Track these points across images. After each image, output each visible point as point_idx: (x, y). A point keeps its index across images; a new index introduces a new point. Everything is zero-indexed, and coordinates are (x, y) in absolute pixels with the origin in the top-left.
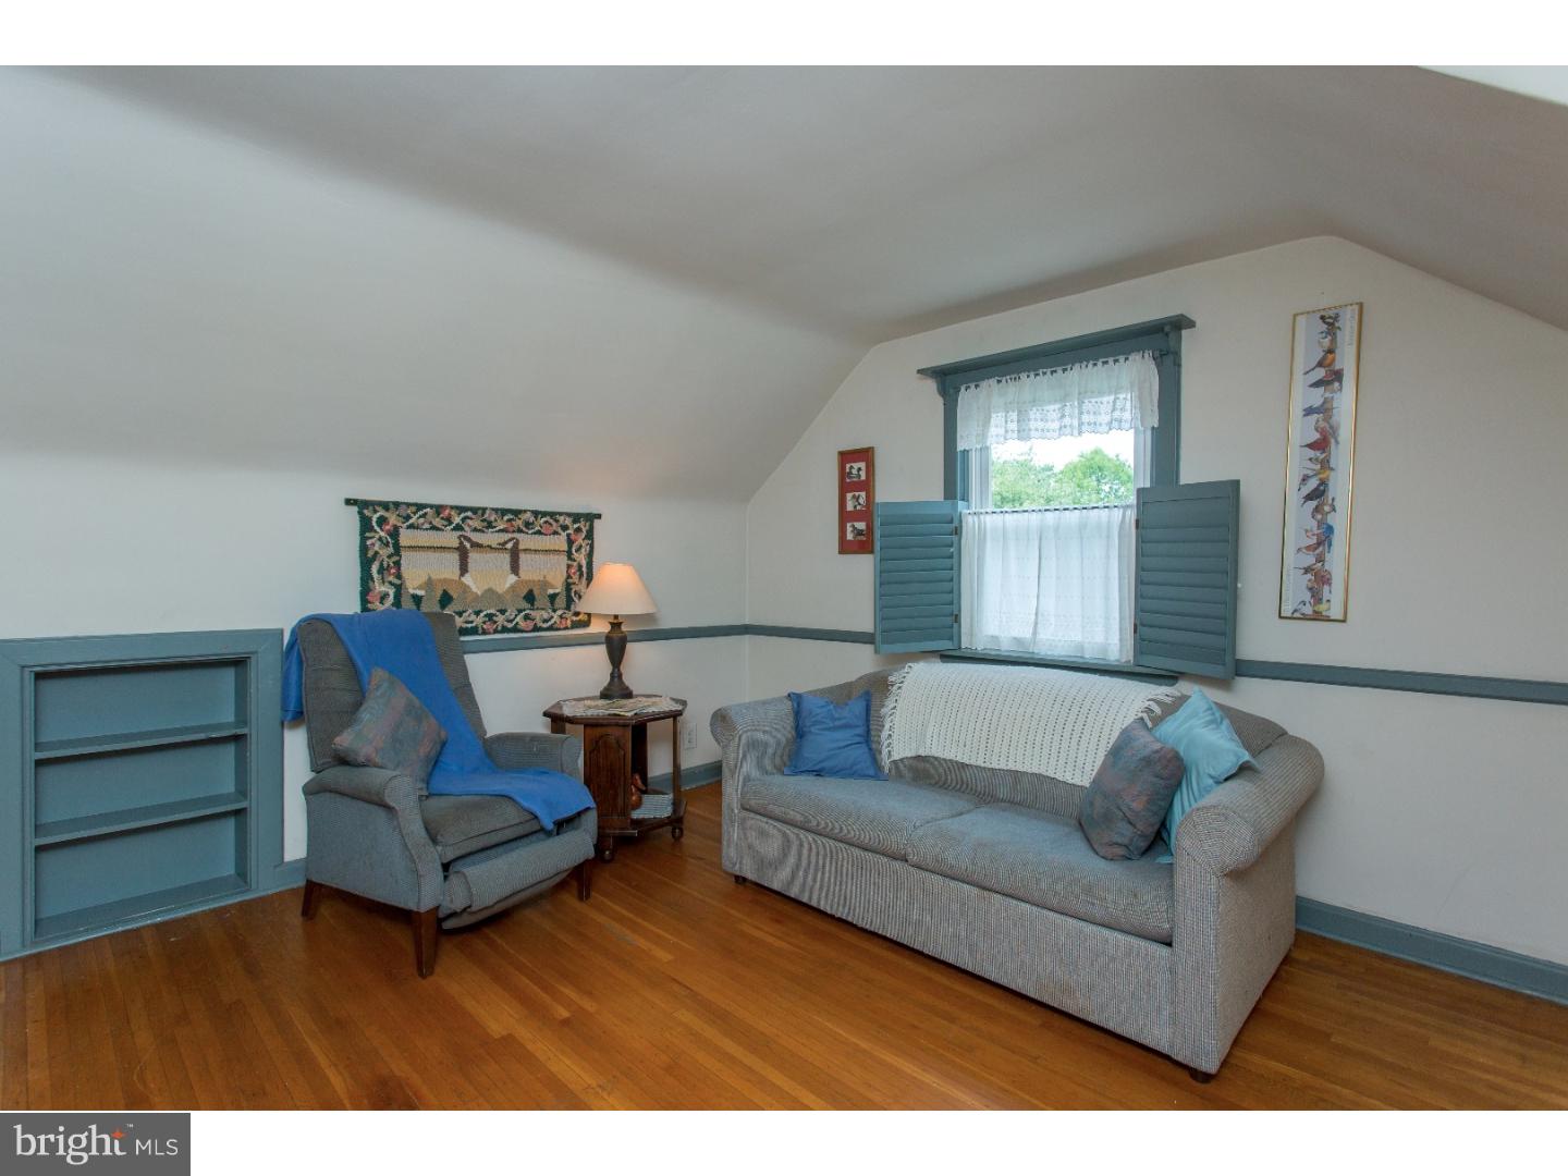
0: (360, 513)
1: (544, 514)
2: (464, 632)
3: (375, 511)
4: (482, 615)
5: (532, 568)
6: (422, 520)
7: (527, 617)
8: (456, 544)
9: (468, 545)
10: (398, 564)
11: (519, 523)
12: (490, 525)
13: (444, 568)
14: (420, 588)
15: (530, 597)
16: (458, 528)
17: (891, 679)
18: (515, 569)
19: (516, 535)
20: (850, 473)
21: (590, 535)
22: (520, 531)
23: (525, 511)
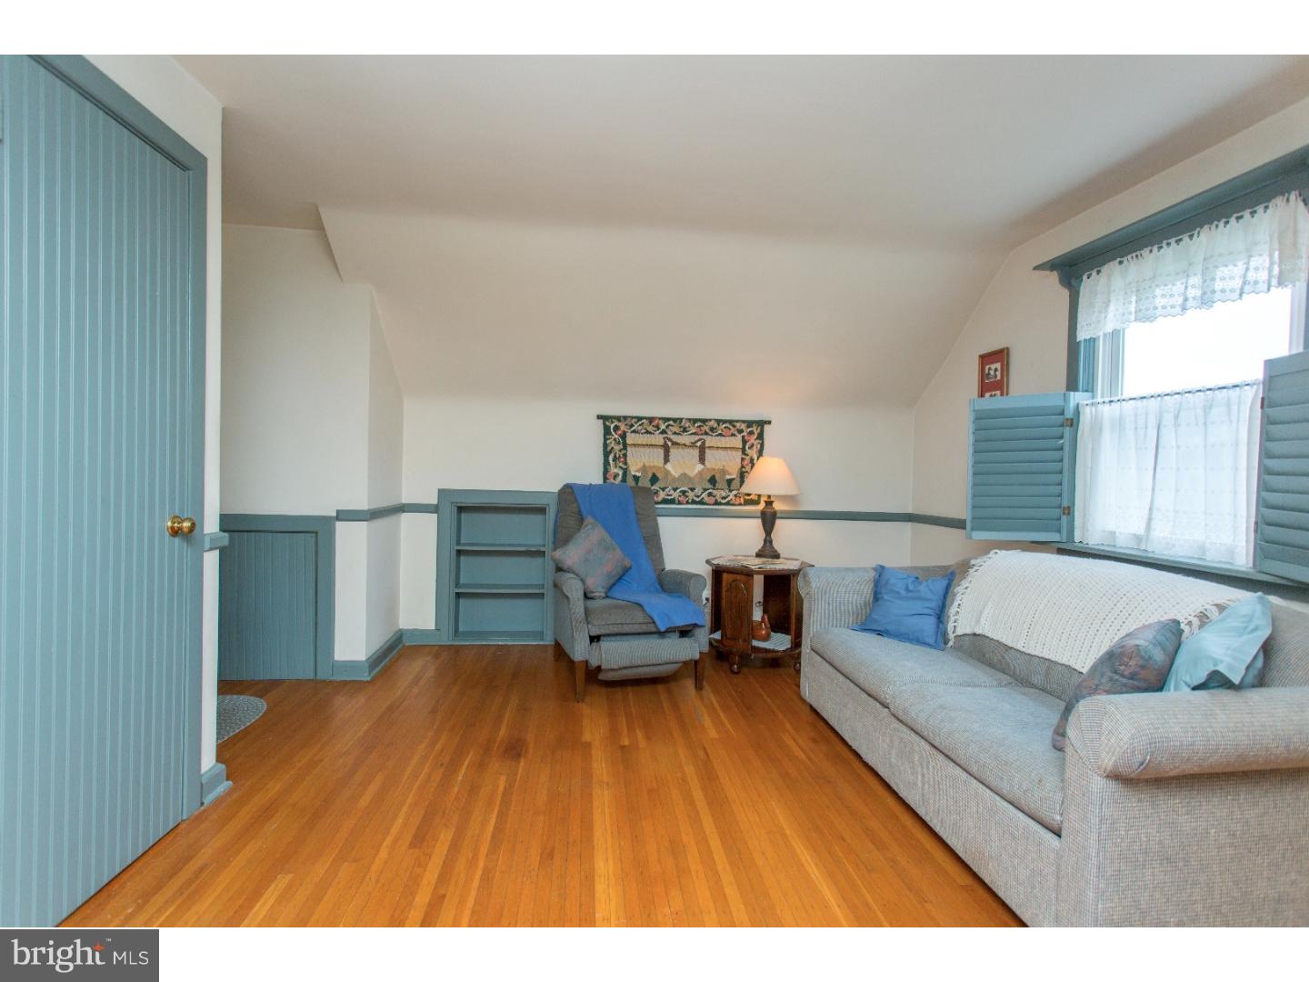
0: (604, 424)
1: (724, 422)
2: (665, 501)
3: (612, 423)
4: (678, 491)
5: (715, 460)
6: (640, 427)
7: (710, 494)
8: (662, 442)
9: (670, 444)
10: (625, 455)
11: (706, 428)
12: (685, 430)
13: (654, 459)
14: (638, 471)
15: (713, 481)
16: (664, 432)
17: (973, 562)
18: (702, 460)
19: (704, 437)
20: (989, 374)
21: (761, 436)
22: (706, 433)
23: (710, 420)
